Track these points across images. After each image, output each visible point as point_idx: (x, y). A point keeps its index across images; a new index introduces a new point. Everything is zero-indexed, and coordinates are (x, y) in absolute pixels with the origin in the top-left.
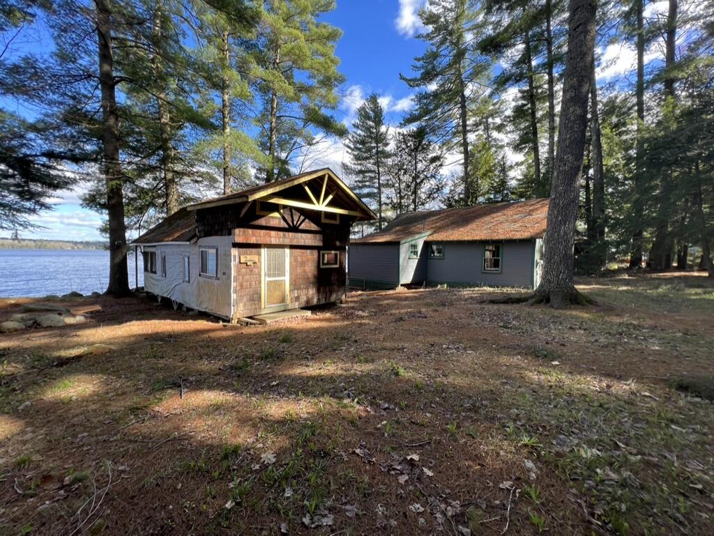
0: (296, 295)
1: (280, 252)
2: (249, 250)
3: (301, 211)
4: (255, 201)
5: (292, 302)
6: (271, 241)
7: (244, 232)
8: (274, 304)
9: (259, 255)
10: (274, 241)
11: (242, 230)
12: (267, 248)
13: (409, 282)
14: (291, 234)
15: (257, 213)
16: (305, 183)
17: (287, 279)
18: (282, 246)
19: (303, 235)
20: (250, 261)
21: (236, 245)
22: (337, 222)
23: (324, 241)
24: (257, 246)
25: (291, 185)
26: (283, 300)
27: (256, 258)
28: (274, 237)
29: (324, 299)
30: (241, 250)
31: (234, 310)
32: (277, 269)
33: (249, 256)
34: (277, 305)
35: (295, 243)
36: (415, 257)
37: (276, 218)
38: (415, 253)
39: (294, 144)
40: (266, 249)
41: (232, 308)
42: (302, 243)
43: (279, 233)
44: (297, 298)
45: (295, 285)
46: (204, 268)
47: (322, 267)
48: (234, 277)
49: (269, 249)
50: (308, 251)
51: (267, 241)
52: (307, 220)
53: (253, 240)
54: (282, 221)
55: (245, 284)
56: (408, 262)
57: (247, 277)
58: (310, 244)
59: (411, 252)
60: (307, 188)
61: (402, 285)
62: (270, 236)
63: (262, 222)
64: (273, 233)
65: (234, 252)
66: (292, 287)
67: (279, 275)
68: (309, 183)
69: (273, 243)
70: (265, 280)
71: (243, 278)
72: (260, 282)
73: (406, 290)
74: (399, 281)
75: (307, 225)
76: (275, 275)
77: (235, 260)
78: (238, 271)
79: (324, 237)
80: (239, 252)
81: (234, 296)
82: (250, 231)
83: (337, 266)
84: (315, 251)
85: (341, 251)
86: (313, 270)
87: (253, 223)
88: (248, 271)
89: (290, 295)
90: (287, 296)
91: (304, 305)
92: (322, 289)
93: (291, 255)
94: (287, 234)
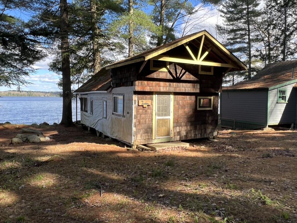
0: (178, 131)
1: (166, 98)
2: (145, 96)
3: (183, 65)
4: (149, 60)
5: (174, 136)
6: (160, 89)
7: (141, 83)
8: (161, 136)
9: (152, 99)
10: (162, 90)
11: (140, 82)
12: (158, 94)
13: (277, 124)
14: (175, 84)
15: (151, 69)
16: (187, 44)
17: (171, 118)
18: (168, 93)
19: (184, 84)
20: (146, 104)
21: (136, 93)
22: (212, 73)
23: (201, 89)
24: (151, 93)
25: (176, 46)
26: (168, 134)
27: (149, 102)
28: (163, 87)
29: (199, 135)
30: (139, 96)
31: (134, 139)
32: (164, 111)
33: (144, 101)
34: (164, 137)
35: (178, 91)
36: (284, 101)
37: (164, 72)
38: (284, 98)
39: (178, 15)
40: (156, 95)
41: (133, 137)
42: (183, 90)
43: (166, 83)
44: (179, 133)
45: (177, 123)
46: (115, 109)
47: (198, 109)
48: (135, 115)
49: (158, 95)
50: (188, 97)
51: (157, 89)
52: (187, 73)
53: (147, 89)
54: (168, 74)
55: (141, 120)
56: (275, 105)
57: (143, 116)
58: (190, 92)
59: (280, 97)
60: (187, 48)
61: (270, 126)
62: (159, 86)
63: (154, 75)
64: (162, 83)
65: (135, 97)
66: (175, 124)
67: (165, 115)
68: (189, 44)
69: (161, 91)
70: (155, 118)
71: (140, 116)
72: (152, 119)
73: (273, 131)
74: (267, 123)
75: (188, 76)
76: (162, 115)
77: (135, 103)
78: (137, 111)
79: (200, 86)
80: (138, 98)
81: (134, 129)
82: (146, 82)
83: (212, 109)
84: (193, 98)
85: (214, 97)
86: (191, 113)
87: (148, 76)
88: (144, 111)
89: (173, 130)
90: (171, 131)
91: (184, 139)
92: (198, 127)
93: (174, 100)
94: (172, 84)
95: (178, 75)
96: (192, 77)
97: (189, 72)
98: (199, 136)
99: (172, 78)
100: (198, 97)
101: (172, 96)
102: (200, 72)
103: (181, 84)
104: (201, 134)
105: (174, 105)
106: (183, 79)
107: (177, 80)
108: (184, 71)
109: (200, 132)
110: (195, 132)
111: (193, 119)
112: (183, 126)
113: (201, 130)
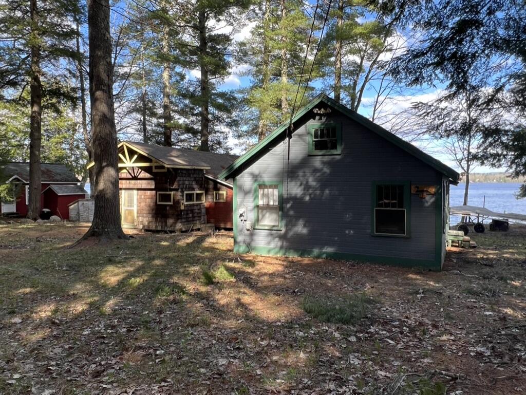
0: (141, 220)
1: (131, 193)
5: (138, 224)
12: (125, 190)
14: (133, 181)
17: (135, 209)
18: (132, 189)
19: (141, 181)
26: (133, 222)
32: (130, 203)
34: (130, 224)
37: (125, 173)
43: (127, 181)
44: (142, 223)
45: (140, 214)
47: (158, 203)
50: (149, 192)
54: (128, 174)
67: (131, 206)
75: (143, 174)
83: (171, 203)
84: (154, 192)
85: (174, 192)
86: (152, 204)
89: (137, 220)
90: (135, 219)
91: (146, 228)
92: (159, 219)
93: (137, 195)
94: (131, 181)
95: (135, 174)
96: (147, 175)
97: (144, 171)
98: (159, 228)
99: (131, 177)
100: (158, 193)
101: (135, 192)
102: (154, 170)
103: (139, 181)
104: (162, 227)
105: (137, 199)
106: (139, 177)
107: (135, 178)
108: (140, 170)
109: (161, 224)
111: (154, 211)
112: (145, 217)
113: (162, 222)
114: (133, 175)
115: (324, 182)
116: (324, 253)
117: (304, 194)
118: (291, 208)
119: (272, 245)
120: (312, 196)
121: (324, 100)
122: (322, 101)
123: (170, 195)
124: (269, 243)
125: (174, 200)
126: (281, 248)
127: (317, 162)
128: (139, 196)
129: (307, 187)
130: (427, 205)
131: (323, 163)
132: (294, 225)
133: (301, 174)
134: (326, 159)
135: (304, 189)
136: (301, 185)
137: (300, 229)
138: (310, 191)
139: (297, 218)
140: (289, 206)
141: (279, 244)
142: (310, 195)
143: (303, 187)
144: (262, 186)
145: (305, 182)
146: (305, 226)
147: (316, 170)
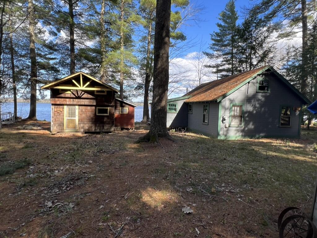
0: (82, 126)
2: (59, 107)
5: (79, 129)
6: (66, 103)
7: (54, 99)
8: (70, 128)
9: (63, 108)
10: (68, 103)
14: (77, 100)
15: (60, 92)
17: (77, 119)
18: (74, 105)
20: (59, 110)
22: (105, 94)
23: (97, 103)
24: (63, 105)
26: (75, 127)
27: (61, 110)
28: (68, 101)
30: (55, 106)
31: (52, 128)
32: (72, 114)
34: (72, 129)
35: (79, 104)
37: (69, 93)
40: (66, 106)
42: (83, 103)
43: (71, 99)
45: (81, 121)
47: (97, 114)
48: (52, 116)
49: (68, 106)
50: (89, 107)
53: (58, 103)
54: (72, 95)
55: (57, 119)
57: (58, 117)
58: (88, 104)
60: (74, 81)
62: (66, 101)
63: (63, 95)
65: (53, 107)
67: (73, 117)
70: (66, 118)
72: (64, 119)
75: (86, 96)
76: (71, 117)
77: (53, 110)
78: (54, 114)
79: (96, 101)
81: (52, 123)
82: (57, 99)
83: (108, 114)
84: (94, 108)
85: (110, 108)
86: (92, 116)
87: (58, 96)
88: (58, 114)
89: (78, 126)
90: (77, 126)
91: (86, 131)
92: (97, 125)
93: (79, 109)
94: (75, 100)
95: (79, 95)
96: (90, 96)
97: (87, 93)
98: (98, 130)
99: (75, 97)
100: (97, 108)
101: (77, 107)
102: (96, 93)
103: (82, 100)
104: (100, 130)
105: (79, 112)
106: (82, 97)
107: (79, 98)
108: (83, 93)
109: (99, 128)
110: (95, 128)
111: (93, 120)
112: (86, 124)
113: (100, 127)
114: (77, 96)
115: (262, 105)
116: (261, 136)
117: (253, 110)
118: (247, 116)
119: (238, 135)
120: (257, 111)
121: (270, 68)
122: (269, 68)
123: (107, 109)
124: (236, 134)
125: (110, 112)
126: (242, 135)
127: (260, 96)
128: (80, 110)
129: (255, 107)
130: (297, 114)
131: (262, 96)
132: (249, 124)
133: (253, 101)
134: (264, 94)
135: (254, 108)
136: (252, 106)
137: (251, 126)
138: (256, 109)
139: (249, 121)
140: (246, 115)
141: (241, 134)
142: (256, 110)
143: (253, 107)
144: (234, 106)
145: (254, 104)
146: (253, 124)
147: (259, 100)
